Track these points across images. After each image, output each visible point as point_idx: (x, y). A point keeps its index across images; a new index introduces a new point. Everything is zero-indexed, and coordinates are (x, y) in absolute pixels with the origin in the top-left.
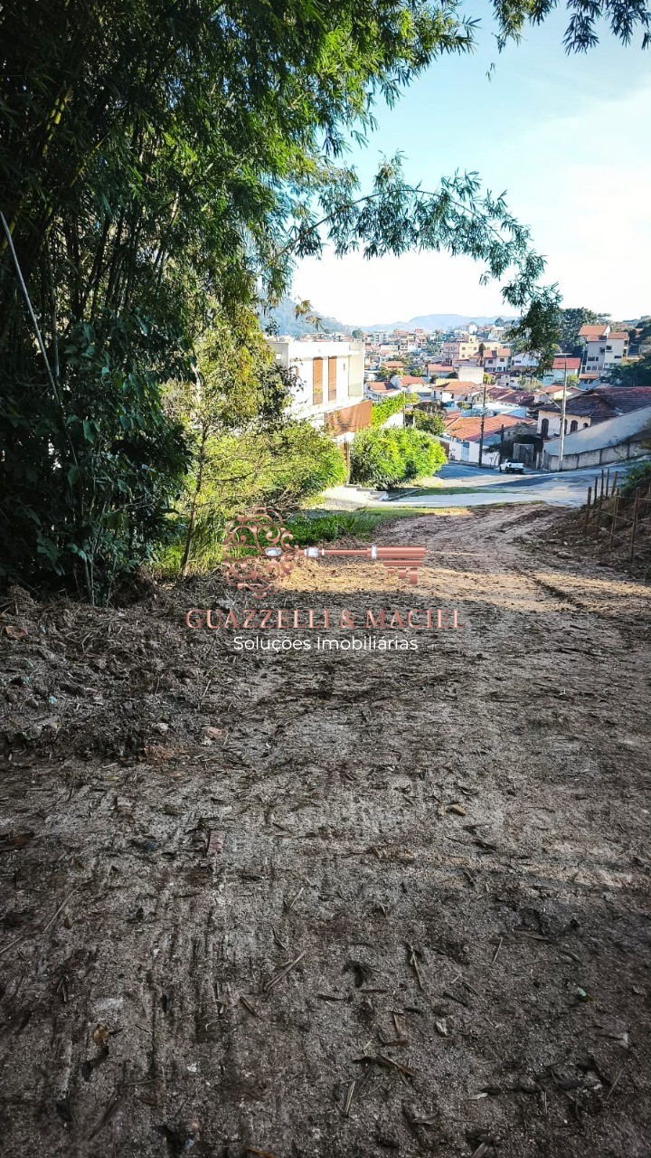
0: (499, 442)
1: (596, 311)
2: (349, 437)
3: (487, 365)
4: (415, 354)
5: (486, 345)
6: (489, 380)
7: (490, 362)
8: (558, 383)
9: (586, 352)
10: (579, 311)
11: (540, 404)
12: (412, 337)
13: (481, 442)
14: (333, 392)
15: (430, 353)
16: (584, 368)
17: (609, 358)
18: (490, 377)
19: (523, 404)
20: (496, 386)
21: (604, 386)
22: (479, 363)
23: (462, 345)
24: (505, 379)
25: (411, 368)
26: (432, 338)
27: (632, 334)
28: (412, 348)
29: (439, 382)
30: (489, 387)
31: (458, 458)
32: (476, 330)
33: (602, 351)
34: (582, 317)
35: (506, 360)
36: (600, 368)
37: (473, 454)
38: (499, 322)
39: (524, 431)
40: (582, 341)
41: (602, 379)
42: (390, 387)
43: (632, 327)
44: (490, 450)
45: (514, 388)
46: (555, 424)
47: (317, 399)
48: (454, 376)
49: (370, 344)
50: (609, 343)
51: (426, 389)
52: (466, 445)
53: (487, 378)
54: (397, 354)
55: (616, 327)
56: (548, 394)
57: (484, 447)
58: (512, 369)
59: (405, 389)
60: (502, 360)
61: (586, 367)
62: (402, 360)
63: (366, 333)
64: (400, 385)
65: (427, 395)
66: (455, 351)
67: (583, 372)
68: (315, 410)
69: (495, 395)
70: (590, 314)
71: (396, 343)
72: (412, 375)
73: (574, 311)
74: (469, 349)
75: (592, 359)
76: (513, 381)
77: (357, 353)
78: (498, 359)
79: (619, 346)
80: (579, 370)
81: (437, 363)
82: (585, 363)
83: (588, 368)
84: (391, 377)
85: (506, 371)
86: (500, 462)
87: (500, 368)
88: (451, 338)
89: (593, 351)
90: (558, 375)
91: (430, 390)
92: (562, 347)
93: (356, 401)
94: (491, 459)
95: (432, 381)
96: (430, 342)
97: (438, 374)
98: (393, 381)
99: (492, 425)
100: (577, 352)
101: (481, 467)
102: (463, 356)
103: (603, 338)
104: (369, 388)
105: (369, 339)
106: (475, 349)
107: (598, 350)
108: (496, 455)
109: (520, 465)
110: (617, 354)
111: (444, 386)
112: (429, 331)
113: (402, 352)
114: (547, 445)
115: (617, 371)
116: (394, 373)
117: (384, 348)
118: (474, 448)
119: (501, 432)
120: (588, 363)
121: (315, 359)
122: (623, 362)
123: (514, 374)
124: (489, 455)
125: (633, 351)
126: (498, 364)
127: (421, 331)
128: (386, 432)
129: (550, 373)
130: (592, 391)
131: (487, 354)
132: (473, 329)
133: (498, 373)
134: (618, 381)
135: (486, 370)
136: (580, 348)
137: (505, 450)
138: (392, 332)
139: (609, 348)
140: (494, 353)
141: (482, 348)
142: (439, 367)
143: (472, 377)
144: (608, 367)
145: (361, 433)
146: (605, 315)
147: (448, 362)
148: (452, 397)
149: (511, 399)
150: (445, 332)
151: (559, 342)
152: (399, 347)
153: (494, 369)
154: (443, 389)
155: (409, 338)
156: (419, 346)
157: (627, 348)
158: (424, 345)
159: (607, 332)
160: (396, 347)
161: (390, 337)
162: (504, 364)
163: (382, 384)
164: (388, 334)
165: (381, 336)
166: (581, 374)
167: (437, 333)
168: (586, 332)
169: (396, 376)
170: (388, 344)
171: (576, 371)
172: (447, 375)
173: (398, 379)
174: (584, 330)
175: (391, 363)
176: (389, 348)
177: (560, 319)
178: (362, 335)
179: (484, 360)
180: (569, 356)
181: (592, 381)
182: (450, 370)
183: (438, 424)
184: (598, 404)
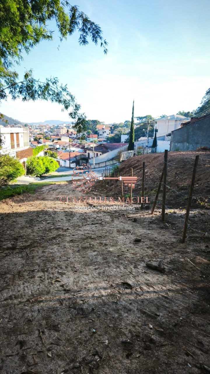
0: (75, 160)
1: (100, 121)
2: (25, 159)
3: (70, 136)
4: (47, 132)
5: (69, 130)
6: (71, 141)
7: (71, 135)
8: (92, 142)
9: (99, 133)
10: (96, 121)
11: (87, 148)
12: (45, 127)
13: (70, 160)
14: (18, 145)
15: (51, 132)
17: (105, 135)
19: (82, 148)
20: (73, 143)
21: (105, 143)
22: (67, 136)
23: (61, 130)
24: (76, 140)
25: (46, 137)
26: (52, 127)
27: (111, 128)
28: (45, 130)
29: (55, 141)
30: (71, 143)
31: (63, 165)
32: (66, 125)
33: (103, 132)
34: (97, 122)
35: (76, 135)
36: (103, 138)
37: (67, 164)
39: (83, 157)
40: (97, 129)
41: (104, 141)
42: (39, 143)
43: (111, 126)
44: (73, 163)
45: (79, 143)
46: (92, 154)
47: (13, 147)
48: (60, 139)
49: (31, 129)
50: (105, 130)
51: (51, 143)
52: (65, 161)
53: (70, 140)
54: (40, 132)
55: (106, 126)
56: (89, 145)
57: (71, 162)
59: (44, 144)
60: (74, 135)
61: (99, 137)
62: (42, 134)
63: (29, 125)
64: (42, 142)
65: (52, 145)
66: (59, 132)
67: (99, 139)
68: (12, 150)
69: (73, 146)
71: (40, 128)
72: (46, 139)
73: (94, 121)
74: (64, 131)
75: (101, 135)
76: (78, 141)
77: (26, 132)
78: (73, 134)
79: (108, 131)
81: (54, 135)
82: (99, 136)
83: (100, 138)
84: (39, 139)
85: (76, 138)
86: (76, 166)
87: (74, 137)
88: (58, 127)
89: (101, 133)
90: (91, 139)
92: (92, 131)
93: (27, 147)
94: (73, 165)
95: (53, 141)
96: (51, 129)
97: (54, 139)
99: (73, 155)
100: (96, 133)
101: (70, 168)
102: (62, 133)
103: (103, 129)
104: (32, 143)
105: (30, 127)
106: (66, 131)
108: (74, 164)
110: (107, 134)
111: (57, 143)
112: (51, 125)
113: (42, 132)
114: (90, 161)
115: (108, 139)
116: (40, 139)
117: (36, 130)
118: (68, 162)
119: (76, 157)
120: (100, 136)
121: (11, 133)
122: (110, 136)
124: (73, 164)
125: (112, 133)
126: (73, 136)
127: (48, 125)
128: (38, 158)
129: (89, 139)
130: (101, 144)
131: (70, 133)
132: (65, 125)
133: (74, 139)
134: (109, 141)
135: (70, 138)
137: (77, 162)
138: (38, 125)
139: (105, 132)
140: (72, 132)
141: (68, 131)
142: (55, 137)
143: (66, 140)
144: (105, 137)
145: (29, 158)
146: (103, 122)
147: (57, 135)
148: (60, 146)
149: (78, 147)
150: (56, 126)
151: (91, 130)
152: (41, 130)
153: (72, 138)
154: (56, 144)
155: (44, 127)
156: (48, 130)
157: (110, 132)
158: (49, 130)
159: (104, 127)
160: (40, 130)
161: (38, 127)
162: (75, 136)
163: (36, 142)
164: (37, 126)
165: (35, 126)
166: (98, 139)
167: (53, 126)
168: (98, 127)
169: (41, 139)
170: (37, 129)
171: (96, 138)
172: (57, 139)
173: (41, 140)
174: (98, 126)
175: (39, 135)
176: (38, 130)
177: (91, 123)
178: (28, 126)
179: (68, 134)
180: (94, 134)
181: (101, 141)
182: (58, 137)
183: (56, 155)
184: (103, 148)
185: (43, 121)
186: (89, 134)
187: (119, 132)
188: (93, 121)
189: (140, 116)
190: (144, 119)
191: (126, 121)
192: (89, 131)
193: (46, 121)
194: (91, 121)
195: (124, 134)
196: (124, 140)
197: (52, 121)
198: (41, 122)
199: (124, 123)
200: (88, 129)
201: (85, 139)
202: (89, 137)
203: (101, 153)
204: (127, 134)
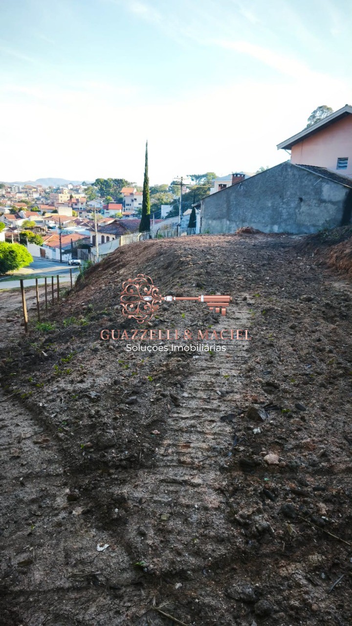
0: (69, 249)
1: (129, 181)
3: (74, 206)
4: (38, 199)
5: (74, 195)
6: (76, 215)
7: (76, 205)
8: (112, 217)
9: (125, 201)
12: (35, 190)
13: (60, 248)
15: (47, 199)
16: (124, 209)
17: (136, 205)
18: (76, 213)
20: (79, 218)
22: (70, 205)
23: (60, 195)
24: (84, 214)
25: (32, 207)
26: (47, 191)
28: (36, 196)
29: (47, 215)
30: (74, 219)
31: (50, 258)
32: (72, 187)
33: (133, 201)
34: (122, 183)
35: (84, 204)
36: (132, 210)
38: (84, 183)
39: (84, 242)
40: (122, 196)
41: (133, 215)
42: (19, 217)
44: (66, 252)
45: (89, 219)
46: (99, 238)
48: (55, 212)
49: (10, 193)
50: (135, 197)
51: (40, 218)
52: (54, 250)
53: (74, 213)
54: (26, 198)
55: (138, 189)
56: (105, 222)
57: (63, 251)
58: (88, 208)
59: (27, 219)
60: (82, 204)
61: (125, 208)
62: (27, 203)
63: (7, 186)
64: (25, 216)
65: (41, 222)
66: (57, 198)
67: (124, 211)
69: (78, 223)
70: (126, 182)
71: (26, 192)
72: (32, 211)
73: (119, 180)
74: (64, 197)
75: (128, 205)
76: (88, 215)
78: (80, 203)
79: (140, 198)
80: (122, 209)
81: (47, 204)
82: (124, 207)
83: (127, 209)
84: (19, 211)
85: (85, 210)
87: (81, 208)
88: (58, 191)
89: (128, 201)
90: (112, 213)
91: (42, 219)
92: (114, 198)
95: (43, 214)
96: (46, 193)
97: (47, 211)
98: (20, 214)
100: (120, 201)
102: (61, 201)
103: (132, 194)
104: (5, 218)
105: (9, 190)
106: (68, 197)
107: (130, 200)
108: (68, 255)
109: (79, 261)
110: (138, 203)
111: (50, 217)
112: (45, 186)
113: (30, 198)
115: (140, 211)
116: (20, 210)
117: (18, 195)
119: (71, 242)
120: (127, 207)
123: (89, 211)
124: (65, 256)
126: (79, 206)
127: (40, 186)
129: (108, 211)
131: (74, 200)
132: (70, 187)
133: (81, 211)
134: (141, 216)
135: (74, 209)
136: (121, 199)
137: (74, 252)
138: (23, 186)
139: (135, 199)
140: (77, 200)
141: (71, 197)
142: (47, 207)
143: (66, 212)
144: (136, 209)
146: (133, 183)
147: (53, 204)
148: (55, 223)
149: (85, 225)
150: (55, 188)
151: (112, 195)
152: (28, 195)
153: (78, 209)
154: (49, 219)
155: (33, 190)
156: (40, 194)
158: (43, 194)
159: (134, 191)
160: (26, 195)
161: (22, 189)
162: (84, 206)
163: (13, 216)
164: (21, 187)
165: (16, 188)
167: (50, 188)
168: (125, 191)
169: (22, 211)
170: (21, 193)
171: (121, 211)
172: (52, 211)
173: (23, 213)
175: (20, 204)
176: (22, 195)
177: (112, 184)
178: (5, 187)
179: (72, 204)
180: (117, 203)
181: (128, 216)
182: (54, 208)
183: (39, 239)
184: (119, 228)
185: (34, 180)
186: (108, 204)
187: (159, 199)
188: (116, 180)
190: (203, 179)
192: (109, 197)
193: (37, 180)
194: (112, 180)
195: (166, 204)
197: (50, 179)
198: (30, 181)
200: (108, 194)
201: (100, 212)
202: (107, 208)
203: (114, 237)
204: (171, 204)
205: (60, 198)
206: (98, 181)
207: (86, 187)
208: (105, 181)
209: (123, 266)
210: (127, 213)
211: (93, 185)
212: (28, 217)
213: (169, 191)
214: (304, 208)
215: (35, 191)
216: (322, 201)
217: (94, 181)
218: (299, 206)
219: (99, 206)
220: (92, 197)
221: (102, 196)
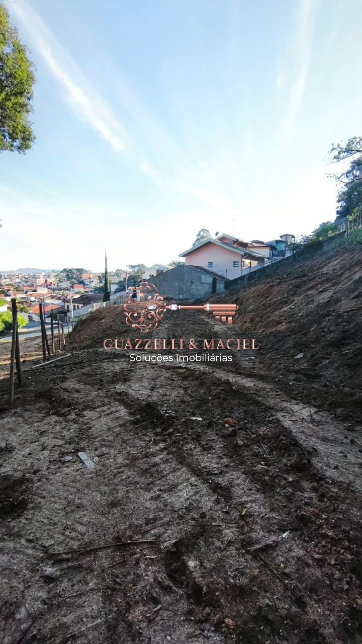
0: (52, 314)
1: (87, 269)
3: (49, 287)
4: (19, 283)
5: (48, 280)
6: (50, 292)
7: (50, 286)
8: (76, 292)
9: (85, 283)
10: (81, 269)
15: (26, 282)
17: (93, 285)
18: (50, 291)
19: (63, 300)
20: (53, 294)
21: (92, 293)
22: (45, 286)
23: (38, 280)
24: (56, 292)
25: (17, 288)
26: (26, 277)
27: (99, 277)
28: (17, 280)
29: (29, 293)
30: (50, 295)
31: (36, 321)
33: (90, 282)
34: (82, 271)
35: (56, 285)
36: (90, 288)
38: (54, 271)
39: (61, 310)
40: (83, 279)
41: (91, 291)
42: (7, 295)
43: (100, 275)
44: (48, 317)
45: (60, 295)
46: (71, 308)
48: (35, 291)
50: (92, 280)
51: (24, 296)
54: (11, 283)
55: (94, 275)
56: (72, 296)
58: (59, 288)
60: (54, 285)
62: (13, 286)
64: (12, 294)
65: (25, 298)
66: (35, 282)
69: (53, 297)
70: (85, 270)
71: (10, 278)
72: (17, 291)
74: (41, 281)
76: (59, 292)
78: (53, 285)
79: (96, 281)
81: (28, 286)
83: (86, 288)
85: (56, 289)
88: (34, 277)
89: (87, 282)
90: (76, 290)
91: (25, 296)
92: (77, 281)
95: (26, 293)
96: (25, 278)
97: (28, 290)
98: (8, 293)
99: (48, 308)
100: (82, 283)
101: (45, 323)
102: (39, 284)
103: (90, 278)
106: (43, 281)
110: (96, 283)
111: (31, 295)
112: (25, 274)
113: (13, 282)
114: (68, 314)
115: (96, 289)
116: (8, 290)
117: (5, 280)
119: (52, 310)
120: (86, 286)
122: (98, 286)
123: (60, 290)
124: (48, 319)
126: (53, 286)
127: (21, 274)
129: (74, 289)
130: (82, 296)
131: (48, 283)
132: (44, 274)
133: (53, 290)
134: (97, 292)
135: (48, 289)
136: (83, 281)
137: (54, 317)
138: (8, 274)
140: (51, 282)
141: (46, 281)
142: (29, 288)
143: (43, 291)
144: (93, 287)
146: (90, 271)
147: (32, 286)
148: (35, 298)
149: (59, 298)
150: (32, 275)
151: (75, 279)
152: (12, 280)
155: (16, 276)
156: (21, 280)
157: (98, 281)
158: (23, 279)
159: (91, 276)
162: (55, 287)
163: (4, 294)
164: (6, 275)
165: (3, 276)
166: (84, 290)
167: (28, 275)
168: (84, 277)
169: (10, 291)
170: (6, 279)
171: (82, 289)
172: (32, 290)
174: (83, 275)
175: (7, 286)
176: (7, 280)
177: (75, 272)
179: (47, 285)
180: (79, 284)
181: (88, 292)
182: (34, 289)
183: (27, 309)
184: (85, 300)
185: (15, 269)
186: (73, 284)
188: (77, 269)
189: (132, 265)
190: (137, 268)
191: (117, 270)
192: (73, 280)
193: (18, 270)
195: (113, 284)
196: (114, 290)
197: (27, 269)
198: (12, 271)
199: (114, 271)
200: (73, 278)
201: (67, 290)
202: (72, 287)
203: (82, 305)
204: (117, 284)
205: (38, 282)
206: (65, 270)
207: (55, 274)
208: (70, 270)
209: (103, 318)
210: (86, 290)
211: (61, 272)
212: (15, 295)
213: (115, 275)
214: (194, 286)
215: (17, 278)
216: (202, 283)
217: (62, 269)
218: (191, 285)
219: (67, 286)
220: (61, 280)
221: (68, 279)
